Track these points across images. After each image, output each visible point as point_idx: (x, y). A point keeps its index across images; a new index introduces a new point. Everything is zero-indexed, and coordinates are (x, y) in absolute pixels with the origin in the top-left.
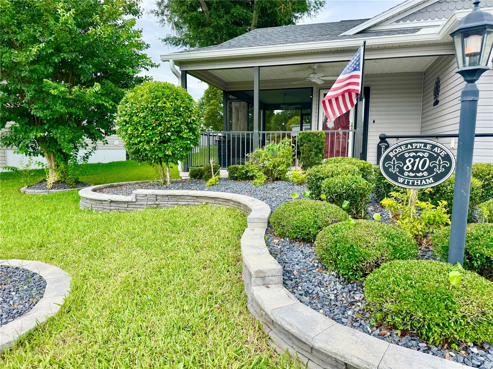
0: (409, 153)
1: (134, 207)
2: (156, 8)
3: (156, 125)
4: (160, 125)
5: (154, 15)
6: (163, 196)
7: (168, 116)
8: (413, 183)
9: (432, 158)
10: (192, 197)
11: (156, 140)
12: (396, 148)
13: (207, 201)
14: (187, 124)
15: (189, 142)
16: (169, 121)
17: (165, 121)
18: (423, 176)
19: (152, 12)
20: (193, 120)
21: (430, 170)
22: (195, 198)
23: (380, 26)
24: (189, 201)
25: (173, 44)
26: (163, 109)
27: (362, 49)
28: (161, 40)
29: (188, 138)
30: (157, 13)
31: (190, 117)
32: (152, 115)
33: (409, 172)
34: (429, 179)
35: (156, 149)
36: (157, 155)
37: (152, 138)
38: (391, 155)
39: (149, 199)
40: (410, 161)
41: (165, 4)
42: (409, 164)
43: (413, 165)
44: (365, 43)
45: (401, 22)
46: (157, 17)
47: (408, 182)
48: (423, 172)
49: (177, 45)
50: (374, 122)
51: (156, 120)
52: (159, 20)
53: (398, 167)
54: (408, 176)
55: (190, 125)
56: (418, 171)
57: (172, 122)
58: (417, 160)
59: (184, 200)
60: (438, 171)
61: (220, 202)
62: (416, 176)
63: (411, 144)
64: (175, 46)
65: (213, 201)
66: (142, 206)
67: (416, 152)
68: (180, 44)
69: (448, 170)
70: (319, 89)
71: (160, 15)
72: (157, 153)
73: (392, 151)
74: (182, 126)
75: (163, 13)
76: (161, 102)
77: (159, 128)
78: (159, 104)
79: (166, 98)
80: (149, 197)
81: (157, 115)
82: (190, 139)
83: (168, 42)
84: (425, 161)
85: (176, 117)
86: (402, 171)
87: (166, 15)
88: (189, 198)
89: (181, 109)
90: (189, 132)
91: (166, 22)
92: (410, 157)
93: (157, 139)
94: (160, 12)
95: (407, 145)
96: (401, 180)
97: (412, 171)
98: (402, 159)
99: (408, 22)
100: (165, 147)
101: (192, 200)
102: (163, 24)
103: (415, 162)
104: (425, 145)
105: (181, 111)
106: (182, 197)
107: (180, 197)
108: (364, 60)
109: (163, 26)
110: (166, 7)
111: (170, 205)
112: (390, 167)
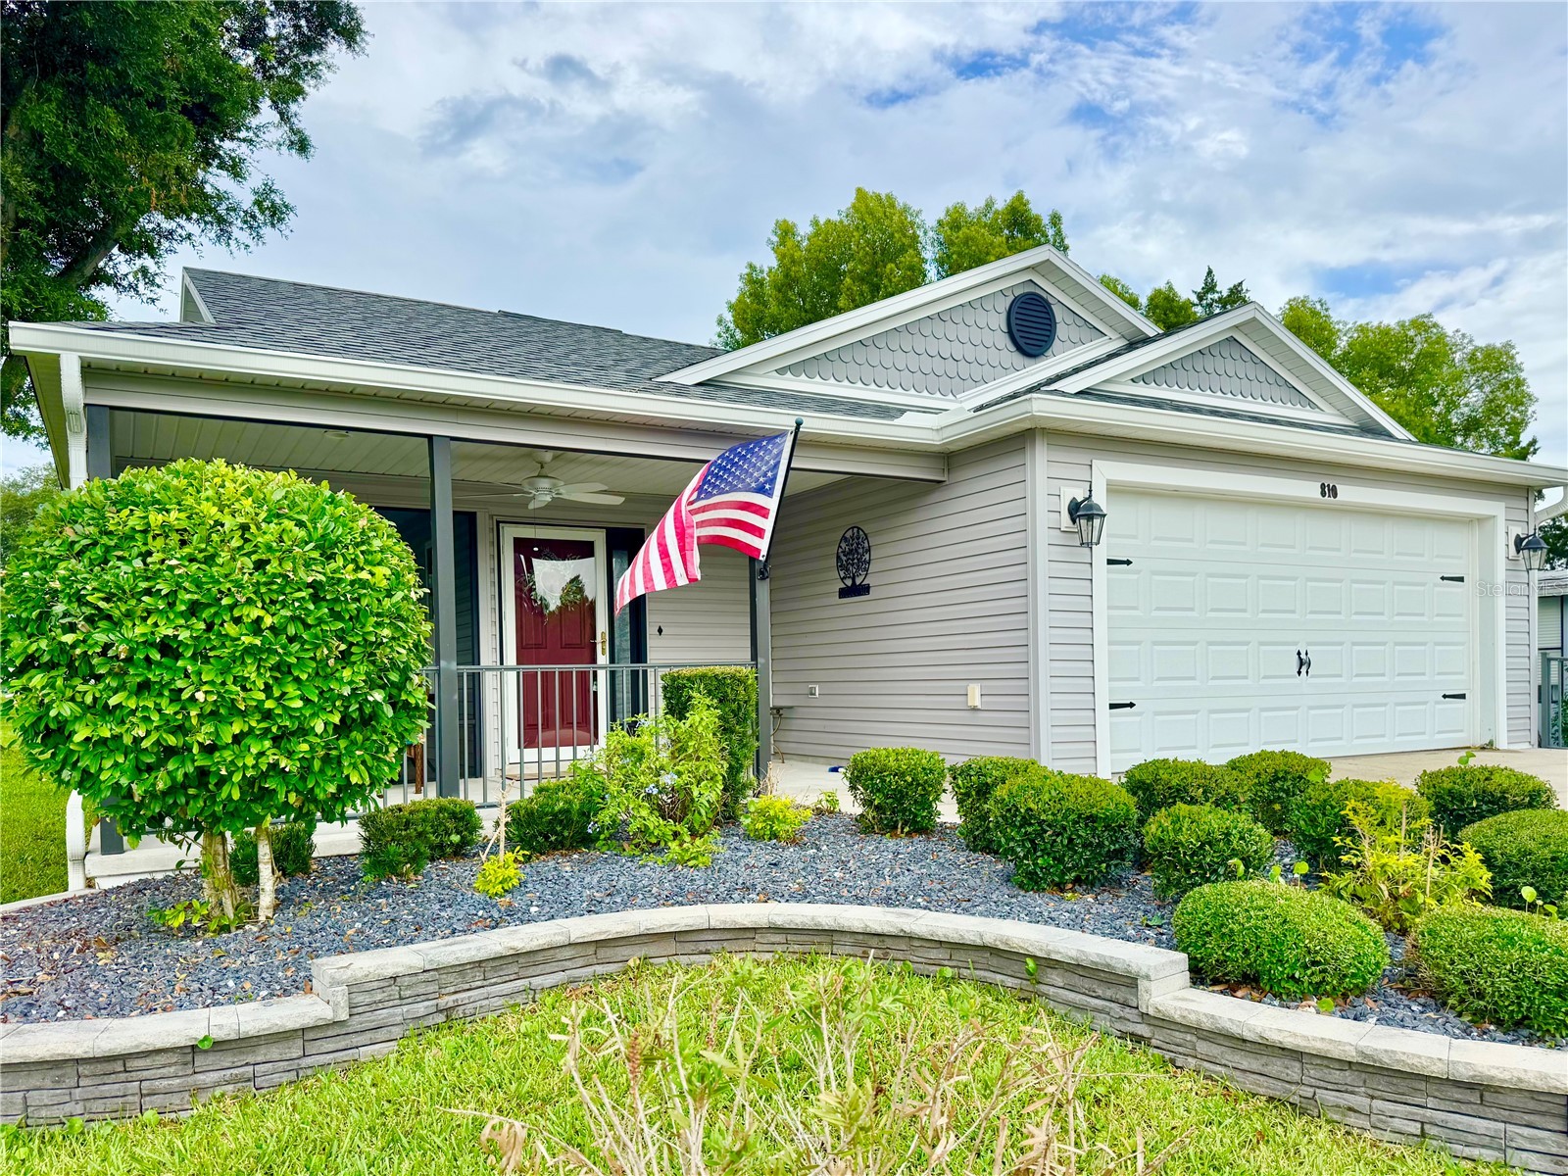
1: (342, 1045)
6: (460, 969)
10: (579, 948)
13: (644, 951)
22: (591, 950)
24: (568, 964)
39: (408, 993)
44: (799, 424)
50: (660, 631)
59: (548, 968)
61: (702, 947)
65: (671, 947)
66: (381, 1035)
70: (498, 523)
80: (409, 987)
88: (568, 953)
101: (580, 962)
106: (540, 957)
107: (532, 959)
108: (789, 468)
111: (502, 1001)
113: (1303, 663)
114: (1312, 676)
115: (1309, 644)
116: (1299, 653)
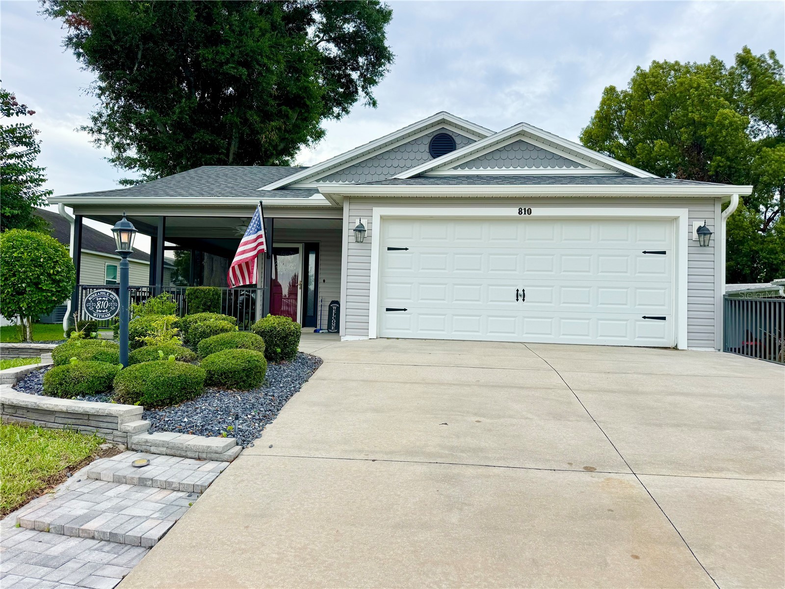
0: (98, 298)
2: (91, 124)
3: (10, 275)
4: (14, 275)
5: (86, 132)
7: (24, 267)
8: (101, 316)
9: (109, 301)
10: (35, 350)
11: (8, 291)
12: (92, 295)
14: (49, 275)
15: (50, 294)
16: (24, 272)
17: (20, 272)
18: (106, 312)
19: (84, 128)
20: (58, 272)
21: (109, 308)
23: (300, 184)
24: (32, 354)
25: (125, 167)
26: (18, 259)
27: (260, 208)
28: (106, 160)
29: (48, 290)
30: (91, 130)
31: (54, 268)
32: (5, 265)
33: (99, 309)
34: (108, 314)
35: (8, 301)
36: (10, 307)
37: (4, 289)
38: (90, 299)
40: (99, 303)
41: (103, 120)
42: (98, 305)
43: (101, 305)
44: (261, 203)
45: (321, 182)
46: (90, 134)
47: (99, 316)
48: (105, 309)
49: (131, 168)
50: (324, 281)
51: (9, 270)
52: (93, 139)
53: (93, 306)
54: (98, 312)
55: (53, 277)
56: (103, 309)
57: (28, 273)
58: (103, 302)
59: (26, 354)
60: (113, 309)
62: (102, 312)
63: (99, 292)
64: (127, 168)
67: (102, 297)
68: (135, 166)
69: (117, 308)
71: (95, 133)
72: (9, 306)
73: (90, 297)
74: (41, 277)
75: (99, 131)
76: (18, 252)
77: (12, 279)
78: (15, 255)
79: (24, 247)
81: (11, 265)
82: (52, 291)
83: (118, 163)
84: (106, 303)
85: (33, 268)
86: (95, 309)
87: (104, 134)
88: (31, 351)
89: (42, 260)
90: (52, 284)
91: (103, 143)
92: (99, 300)
93: (10, 290)
94: (96, 128)
95: (97, 293)
96: (95, 315)
97: (100, 309)
98: (95, 301)
99: (328, 182)
100: (20, 299)
101: (35, 354)
102: (99, 145)
103: (101, 303)
104: (106, 293)
105: (40, 262)
106: (24, 350)
108: (263, 218)
109: (99, 147)
110: (104, 123)
112: (89, 306)
113: (520, 295)
114: (527, 302)
115: (525, 286)
116: (518, 290)
